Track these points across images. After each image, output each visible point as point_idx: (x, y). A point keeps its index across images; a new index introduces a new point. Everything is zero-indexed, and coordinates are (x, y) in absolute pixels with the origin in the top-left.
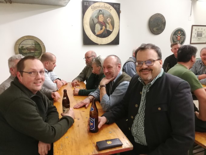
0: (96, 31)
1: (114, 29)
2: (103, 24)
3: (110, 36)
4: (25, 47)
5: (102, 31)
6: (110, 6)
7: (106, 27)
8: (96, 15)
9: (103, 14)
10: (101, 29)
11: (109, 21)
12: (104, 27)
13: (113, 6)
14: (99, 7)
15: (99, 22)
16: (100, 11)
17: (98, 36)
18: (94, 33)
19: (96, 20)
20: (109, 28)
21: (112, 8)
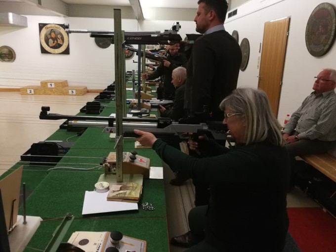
0: (50, 44)
1: (64, 43)
2: (55, 39)
3: (61, 48)
4: (3, 52)
5: (54, 44)
6: (59, 26)
7: (57, 41)
8: (49, 33)
9: (54, 32)
10: (54, 43)
11: (59, 37)
12: (56, 41)
13: (62, 27)
14: (51, 27)
15: (52, 38)
16: (52, 30)
17: (51, 47)
18: (48, 45)
19: (49, 37)
20: (60, 42)
21: (61, 28)
